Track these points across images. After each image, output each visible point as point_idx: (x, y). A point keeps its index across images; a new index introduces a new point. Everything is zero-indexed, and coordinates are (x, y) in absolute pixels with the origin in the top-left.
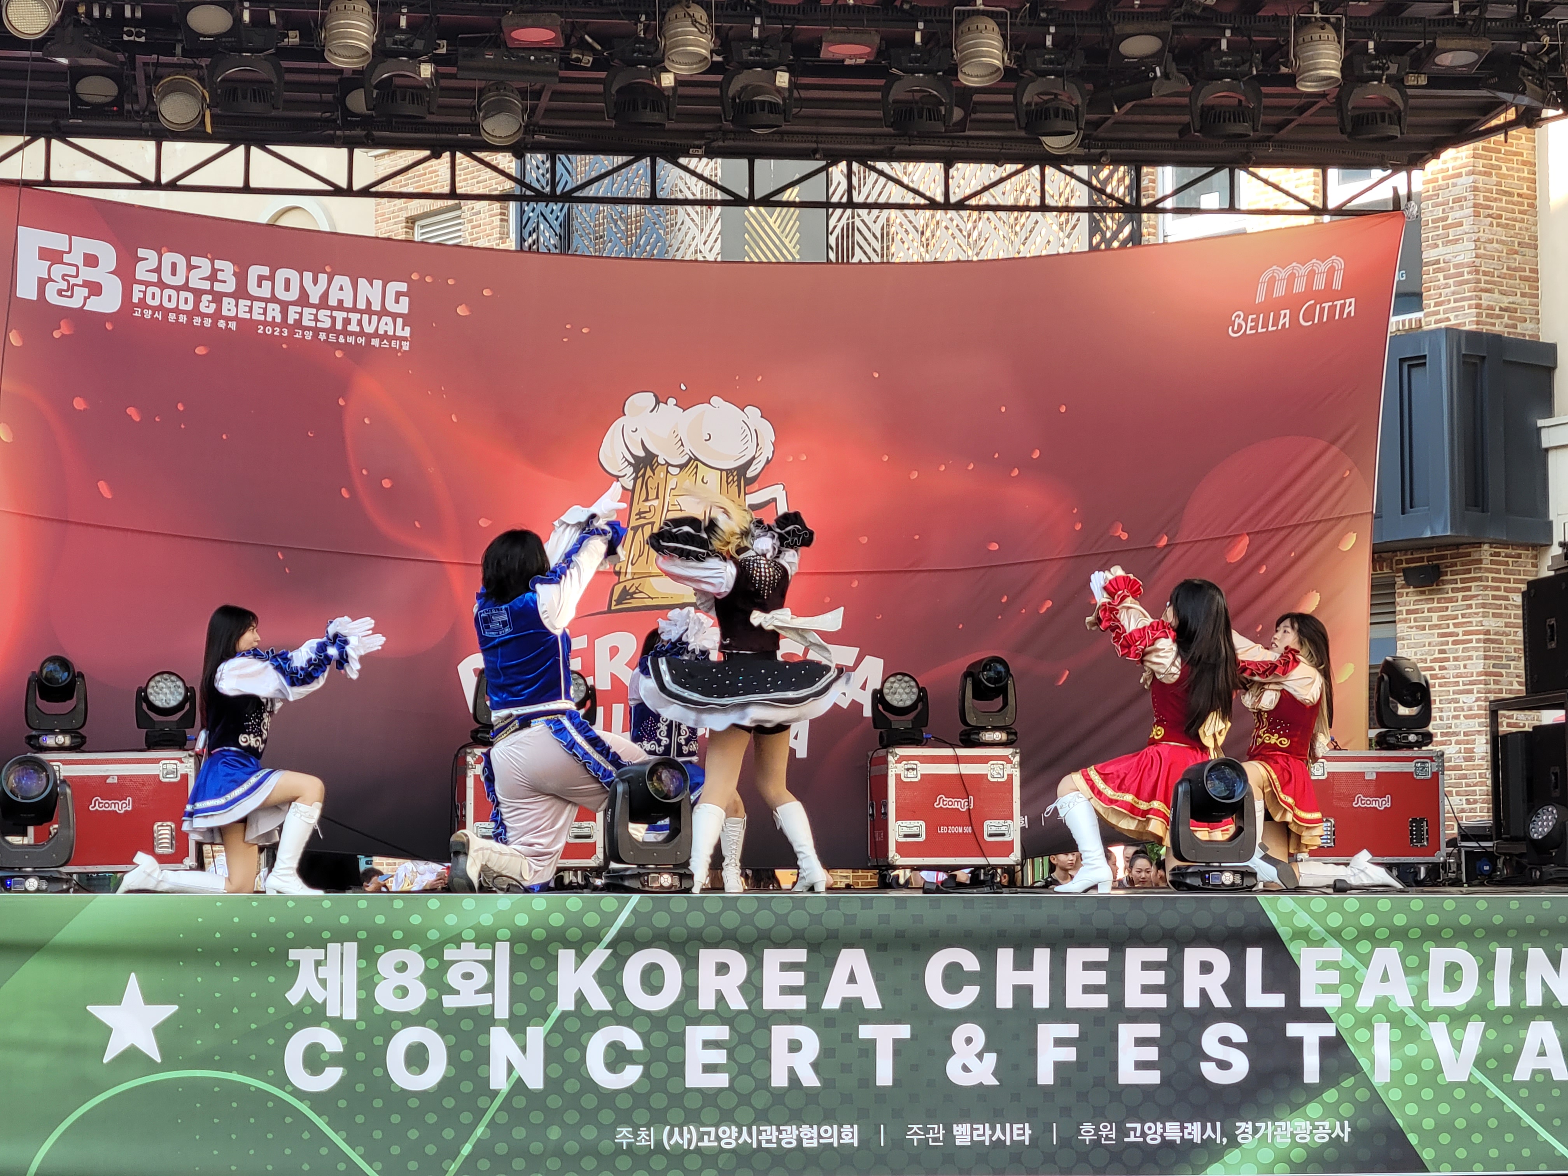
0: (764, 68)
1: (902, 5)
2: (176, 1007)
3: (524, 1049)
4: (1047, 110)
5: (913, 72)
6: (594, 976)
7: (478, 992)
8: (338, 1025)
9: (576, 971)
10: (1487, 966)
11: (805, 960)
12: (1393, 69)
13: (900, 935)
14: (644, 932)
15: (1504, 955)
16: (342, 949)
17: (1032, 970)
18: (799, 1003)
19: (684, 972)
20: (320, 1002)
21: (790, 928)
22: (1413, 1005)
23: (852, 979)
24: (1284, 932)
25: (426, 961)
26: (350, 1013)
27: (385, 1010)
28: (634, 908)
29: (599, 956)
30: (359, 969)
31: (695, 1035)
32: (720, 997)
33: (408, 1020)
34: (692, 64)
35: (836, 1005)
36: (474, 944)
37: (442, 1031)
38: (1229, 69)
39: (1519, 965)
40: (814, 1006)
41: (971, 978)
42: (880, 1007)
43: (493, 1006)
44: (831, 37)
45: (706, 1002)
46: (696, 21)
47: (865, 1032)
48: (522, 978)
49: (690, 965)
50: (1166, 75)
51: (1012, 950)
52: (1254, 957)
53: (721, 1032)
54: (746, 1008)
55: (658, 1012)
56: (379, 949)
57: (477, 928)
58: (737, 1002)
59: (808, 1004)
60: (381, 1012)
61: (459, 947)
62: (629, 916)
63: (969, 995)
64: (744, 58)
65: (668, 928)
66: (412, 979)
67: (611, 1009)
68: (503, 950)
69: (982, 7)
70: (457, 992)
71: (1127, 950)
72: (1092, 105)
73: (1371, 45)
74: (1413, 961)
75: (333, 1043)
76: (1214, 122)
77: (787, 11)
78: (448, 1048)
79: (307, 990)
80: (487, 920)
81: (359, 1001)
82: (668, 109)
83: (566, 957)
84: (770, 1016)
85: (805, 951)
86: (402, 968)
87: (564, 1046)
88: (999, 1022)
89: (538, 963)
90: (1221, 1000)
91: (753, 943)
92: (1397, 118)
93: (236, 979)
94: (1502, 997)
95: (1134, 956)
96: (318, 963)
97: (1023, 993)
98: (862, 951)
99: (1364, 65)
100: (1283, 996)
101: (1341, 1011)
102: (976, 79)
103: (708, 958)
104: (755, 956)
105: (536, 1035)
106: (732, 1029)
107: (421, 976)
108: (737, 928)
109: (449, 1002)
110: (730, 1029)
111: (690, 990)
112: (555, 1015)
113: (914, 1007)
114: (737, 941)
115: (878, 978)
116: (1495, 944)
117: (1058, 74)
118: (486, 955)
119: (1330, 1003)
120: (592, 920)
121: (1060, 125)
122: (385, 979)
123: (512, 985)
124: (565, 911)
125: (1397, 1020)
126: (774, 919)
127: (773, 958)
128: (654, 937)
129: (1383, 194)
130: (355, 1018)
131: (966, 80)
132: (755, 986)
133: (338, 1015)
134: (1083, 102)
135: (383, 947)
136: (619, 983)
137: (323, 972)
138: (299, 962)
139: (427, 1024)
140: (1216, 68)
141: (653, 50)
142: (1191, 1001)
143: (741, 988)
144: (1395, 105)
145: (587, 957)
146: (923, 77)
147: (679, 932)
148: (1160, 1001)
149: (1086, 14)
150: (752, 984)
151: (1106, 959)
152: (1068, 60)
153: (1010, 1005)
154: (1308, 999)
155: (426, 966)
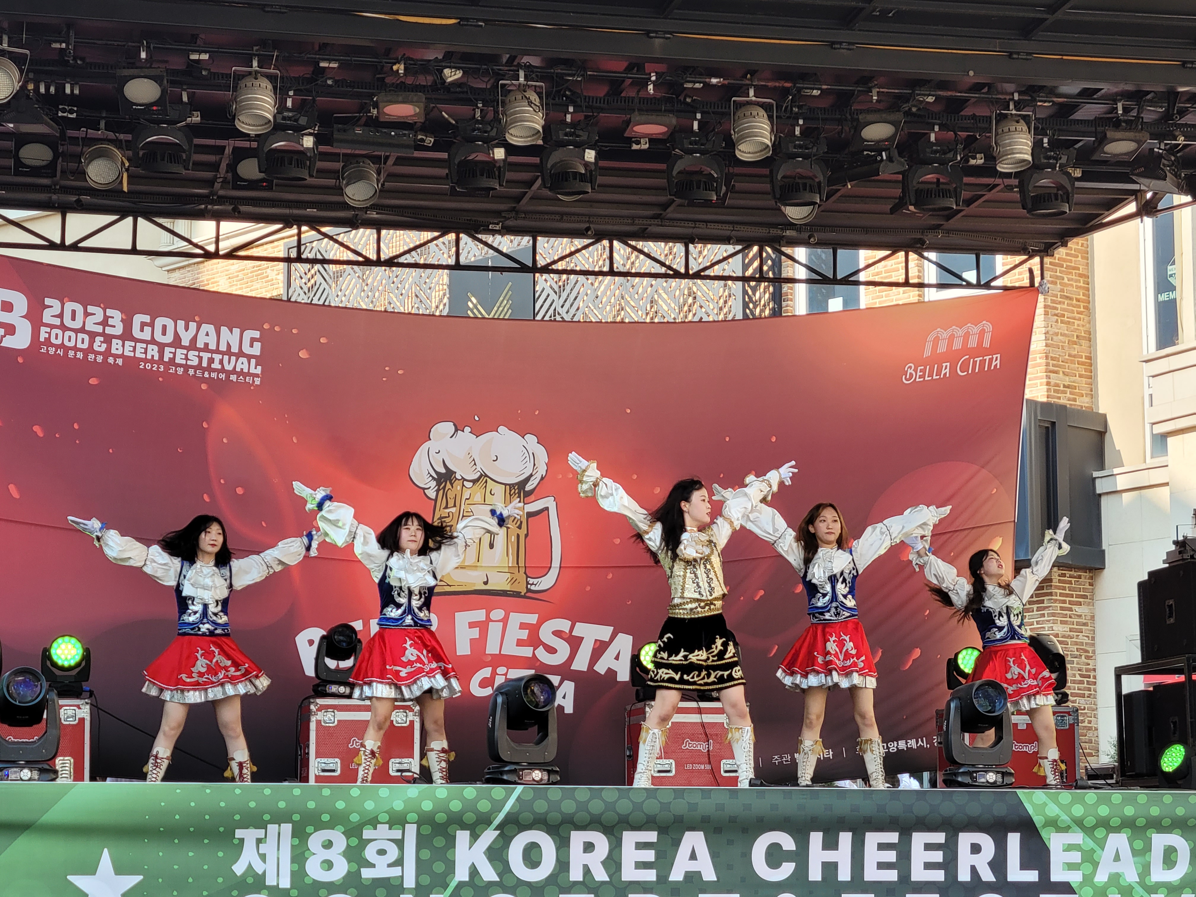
0: (575, 147)
1: (685, 99)
2: (141, 877)
4: (797, 184)
5: (691, 152)
6: (484, 853)
7: (389, 866)
9: (470, 848)
11: (656, 841)
12: (1064, 160)
13: (733, 821)
14: (526, 816)
16: (279, 829)
17: (837, 850)
18: (650, 875)
19: (558, 849)
20: (260, 873)
21: (645, 813)
22: (1139, 881)
23: (693, 856)
24: (1038, 820)
25: (347, 839)
26: (285, 883)
27: (314, 880)
28: (519, 797)
29: (489, 836)
30: (293, 846)
32: (587, 871)
33: (334, 888)
34: (526, 137)
35: (680, 878)
36: (387, 825)
38: (937, 156)
40: (663, 878)
41: (788, 856)
42: (715, 879)
43: (402, 877)
44: (637, 119)
45: (576, 875)
46: (532, 103)
48: (426, 854)
49: (563, 844)
50: (890, 159)
51: (821, 834)
52: (1014, 840)
54: (608, 880)
55: (536, 882)
56: (310, 829)
57: (390, 812)
58: (600, 875)
59: (657, 876)
60: (311, 882)
61: (375, 828)
62: (514, 803)
63: (787, 869)
64: (561, 137)
65: (546, 813)
66: (336, 854)
67: (498, 880)
68: (411, 830)
69: (754, 99)
70: (373, 866)
71: (914, 834)
72: (831, 181)
73: (1046, 140)
74: (1139, 844)
76: (924, 198)
77: (595, 102)
79: (250, 863)
80: (398, 806)
81: (293, 874)
82: (499, 176)
83: (462, 837)
84: (628, 886)
85: (655, 833)
86: (328, 845)
88: (811, 893)
89: (439, 842)
90: (988, 876)
91: (614, 826)
92: (1067, 198)
93: (191, 854)
95: (919, 839)
96: (259, 841)
97: (830, 868)
98: (702, 833)
99: (1042, 156)
100: (1036, 873)
101: (1082, 884)
102: (749, 155)
103: (578, 838)
104: (616, 838)
107: (344, 852)
108: (602, 814)
109: (367, 873)
111: (563, 865)
112: (453, 885)
113: (743, 880)
114: (601, 824)
115: (714, 855)
117: (805, 157)
118: (397, 834)
119: (1074, 878)
120: (484, 806)
121: (804, 197)
122: (314, 854)
123: (419, 861)
124: (463, 799)
125: (1126, 892)
126: (631, 806)
127: (630, 838)
128: (533, 821)
130: (289, 887)
131: (741, 156)
132: (615, 862)
133: (276, 884)
134: (824, 179)
135: (313, 828)
136: (506, 858)
137: (263, 848)
138: (243, 839)
139: (349, 891)
140: (928, 155)
141: (489, 130)
142: (964, 876)
143: (603, 863)
144: (1064, 187)
145: (480, 836)
146: (699, 157)
147: (554, 817)
148: (939, 876)
149: (828, 110)
150: (613, 859)
151: (897, 842)
152: (814, 145)
153: (819, 878)
154: (1057, 875)
155: (348, 844)
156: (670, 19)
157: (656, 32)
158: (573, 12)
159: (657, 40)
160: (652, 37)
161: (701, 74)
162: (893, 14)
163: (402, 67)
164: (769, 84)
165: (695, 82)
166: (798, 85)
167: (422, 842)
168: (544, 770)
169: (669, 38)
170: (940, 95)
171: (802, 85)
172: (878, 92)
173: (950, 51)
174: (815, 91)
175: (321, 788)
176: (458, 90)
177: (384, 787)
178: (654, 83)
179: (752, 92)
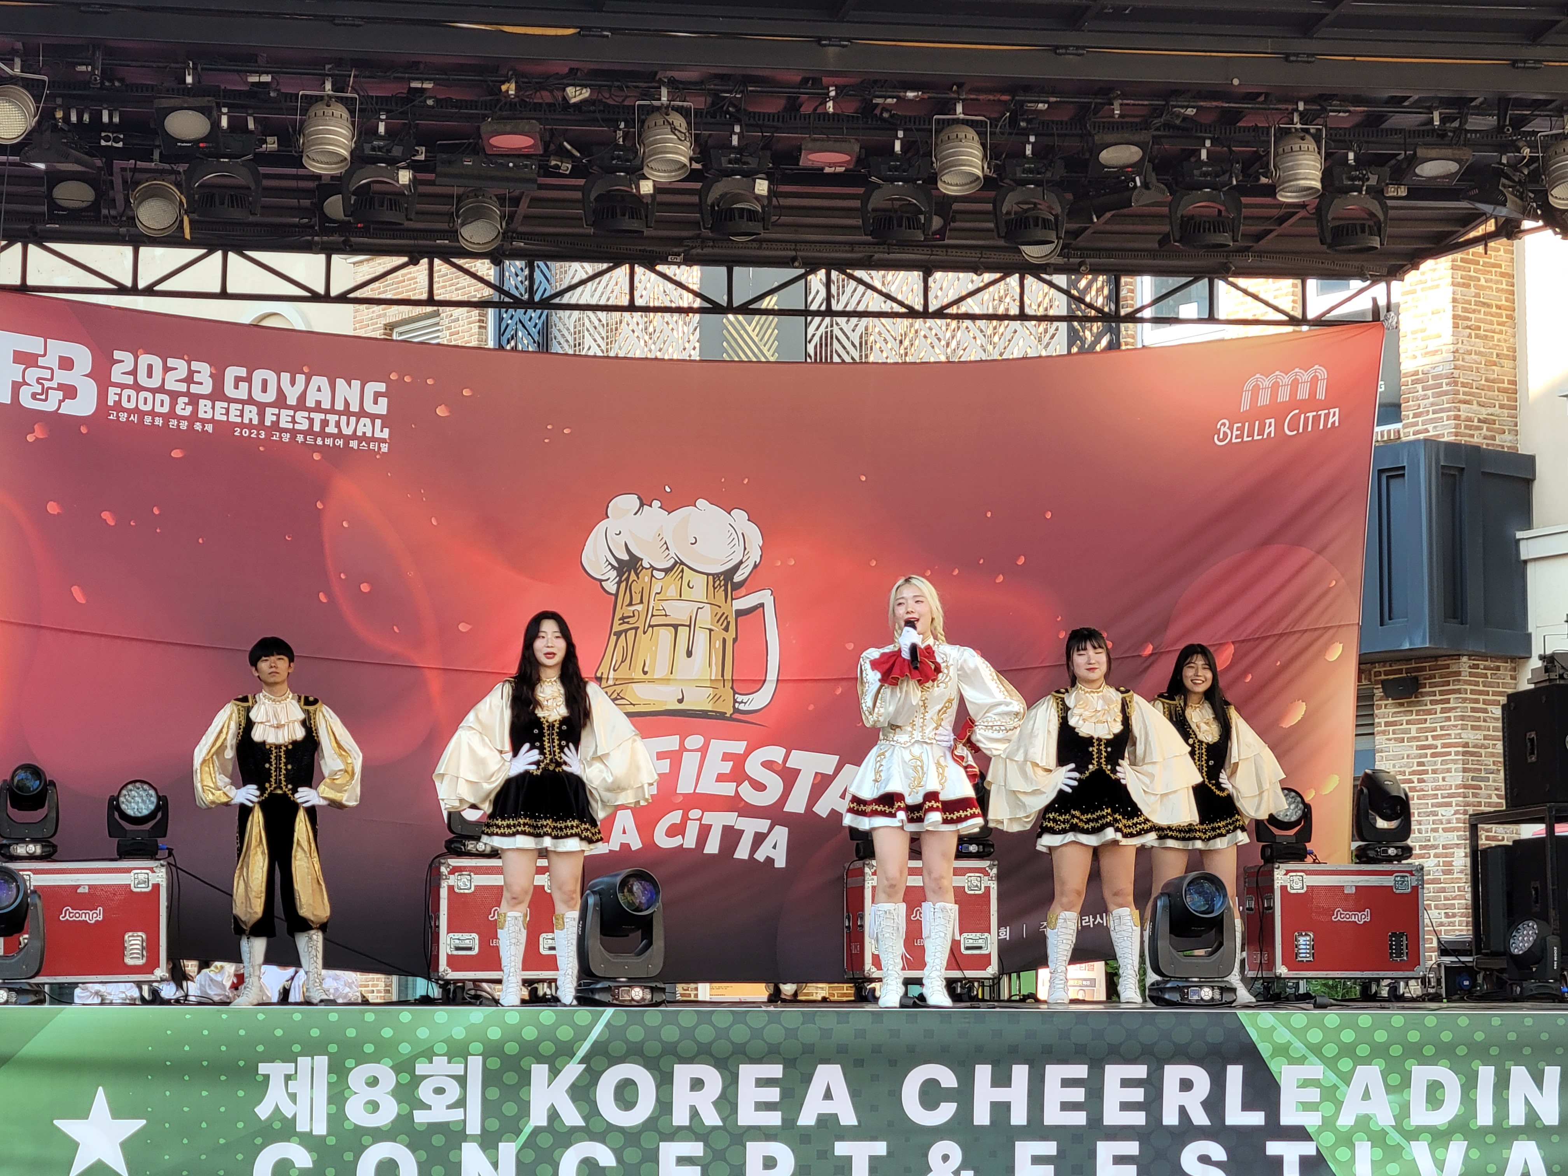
0: (743, 176)
1: (881, 113)
2: (144, 1122)
3: (495, 1165)
4: (1027, 218)
5: (892, 180)
6: (567, 1091)
7: (449, 1107)
8: (308, 1141)
9: (549, 1086)
10: (1470, 1084)
11: (781, 1076)
12: (1373, 180)
13: (877, 1050)
14: (617, 1047)
15: (1486, 1074)
16: (313, 1063)
17: (1010, 1086)
18: (774, 1119)
19: (658, 1087)
20: (290, 1117)
21: (766, 1042)
22: (1394, 1124)
23: (828, 1095)
24: (1265, 1050)
25: (397, 1075)
26: (320, 1129)
27: (355, 1124)
28: (608, 1021)
29: (573, 1071)
30: (329, 1084)
31: (669, 1151)
32: (694, 1113)
33: (379, 1135)
34: (671, 171)
35: (812, 1122)
36: (446, 1058)
37: (412, 1147)
38: (1209, 178)
39: (1502, 1083)
40: (789, 1123)
41: (948, 1095)
42: (856, 1124)
43: (465, 1121)
44: (810, 145)
45: (680, 1117)
46: (675, 129)
47: (841, 1148)
48: (494, 1093)
49: (664, 1081)
50: (1146, 185)
51: (990, 1066)
52: (1235, 1074)
53: (696, 1149)
54: (721, 1124)
55: (632, 1128)
56: (349, 1063)
57: (449, 1041)
58: (711, 1118)
59: (783, 1120)
60: (352, 1127)
61: (431, 1062)
62: (602, 1030)
63: (946, 1111)
64: (724, 165)
65: (642, 1042)
66: (383, 1094)
67: (584, 1124)
68: (476, 1064)
69: (962, 116)
70: (429, 1108)
71: (1107, 1066)
72: (1072, 213)
73: (1351, 156)
74: (1395, 1079)
75: (302, 1158)
76: (1194, 232)
77: (766, 119)
78: (420, 1164)
79: (277, 1104)
80: (459, 1033)
81: (330, 1117)
82: (646, 217)
83: (539, 1072)
84: (745, 1132)
85: (781, 1067)
86: (373, 1082)
87: (537, 1162)
88: (976, 1140)
89: (511, 1078)
90: (1200, 1118)
91: (728, 1058)
92: (1377, 229)
93: (204, 1093)
94: (1485, 1116)
95: (1114, 1073)
96: (288, 1078)
97: (1001, 1110)
98: (838, 1066)
99: (1344, 176)
100: (1262, 1114)
101: (1321, 1129)
102: (955, 188)
103: (683, 1073)
104: (731, 1072)
105: (508, 1150)
106: (706, 1145)
107: (392, 1091)
108: (711, 1043)
109: (421, 1117)
110: (705, 1145)
111: (664, 1105)
112: (527, 1130)
113: (891, 1124)
114: (712, 1055)
115: (855, 1094)
116: (1477, 1062)
117: (1038, 183)
118: (458, 1069)
119: (1311, 1121)
120: (565, 1033)
121: (1040, 234)
122: (356, 1093)
123: (485, 1101)
124: (539, 1026)
125: (1378, 1138)
126: (750, 1033)
127: (748, 1073)
128: (627, 1051)
129: (1362, 304)
130: (325, 1133)
131: (946, 189)
132: (730, 1102)
133: (308, 1130)
134: (1063, 211)
135: (353, 1061)
136: (593, 1098)
137: (293, 1086)
138: (269, 1075)
139: (398, 1139)
140: (1196, 178)
141: (632, 157)
142: (1170, 1118)
143: (716, 1104)
144: (1375, 215)
145: (560, 1071)
146: (902, 186)
147: (653, 1048)
148: (1138, 1118)
149: (1066, 124)
150: (727, 1099)
151: (1086, 1076)
152: (1047, 170)
153: (987, 1122)
154: (1288, 1117)
155: (397, 1080)
156: (847, 22)
157: (830, 39)
158: (722, 17)
159: (831, 49)
160: (825, 45)
161: (895, 87)
162: (1131, 11)
163: (513, 86)
164: (981, 97)
165: (886, 97)
166: (1017, 98)
167: (489, 1078)
168: (646, 987)
169: (846, 46)
170: (1201, 106)
171: (1023, 98)
172: (1121, 105)
173: (1208, 54)
174: (1040, 106)
175: (363, 1013)
176: (592, 108)
177: (441, 1010)
178: (834, 99)
179: (959, 108)
